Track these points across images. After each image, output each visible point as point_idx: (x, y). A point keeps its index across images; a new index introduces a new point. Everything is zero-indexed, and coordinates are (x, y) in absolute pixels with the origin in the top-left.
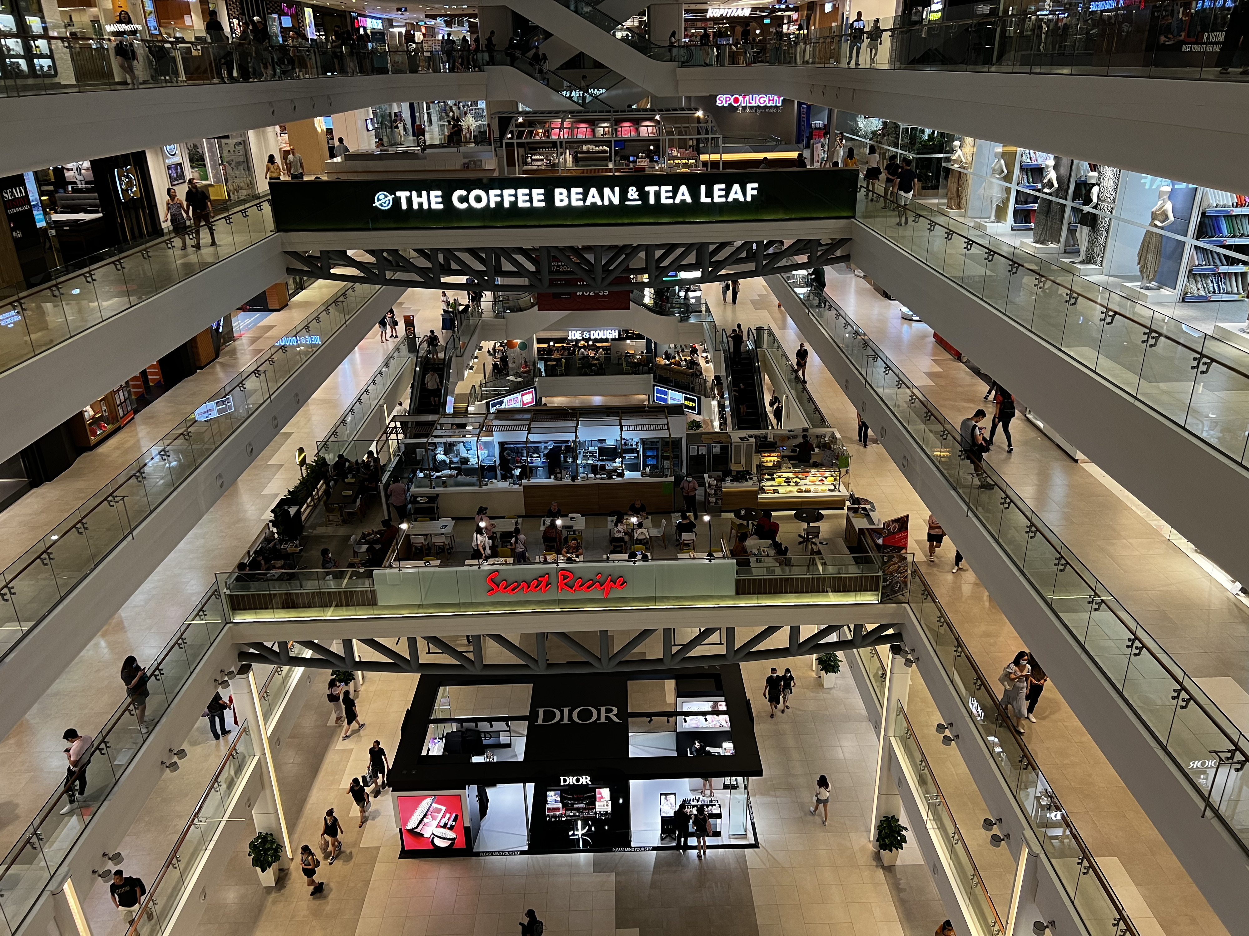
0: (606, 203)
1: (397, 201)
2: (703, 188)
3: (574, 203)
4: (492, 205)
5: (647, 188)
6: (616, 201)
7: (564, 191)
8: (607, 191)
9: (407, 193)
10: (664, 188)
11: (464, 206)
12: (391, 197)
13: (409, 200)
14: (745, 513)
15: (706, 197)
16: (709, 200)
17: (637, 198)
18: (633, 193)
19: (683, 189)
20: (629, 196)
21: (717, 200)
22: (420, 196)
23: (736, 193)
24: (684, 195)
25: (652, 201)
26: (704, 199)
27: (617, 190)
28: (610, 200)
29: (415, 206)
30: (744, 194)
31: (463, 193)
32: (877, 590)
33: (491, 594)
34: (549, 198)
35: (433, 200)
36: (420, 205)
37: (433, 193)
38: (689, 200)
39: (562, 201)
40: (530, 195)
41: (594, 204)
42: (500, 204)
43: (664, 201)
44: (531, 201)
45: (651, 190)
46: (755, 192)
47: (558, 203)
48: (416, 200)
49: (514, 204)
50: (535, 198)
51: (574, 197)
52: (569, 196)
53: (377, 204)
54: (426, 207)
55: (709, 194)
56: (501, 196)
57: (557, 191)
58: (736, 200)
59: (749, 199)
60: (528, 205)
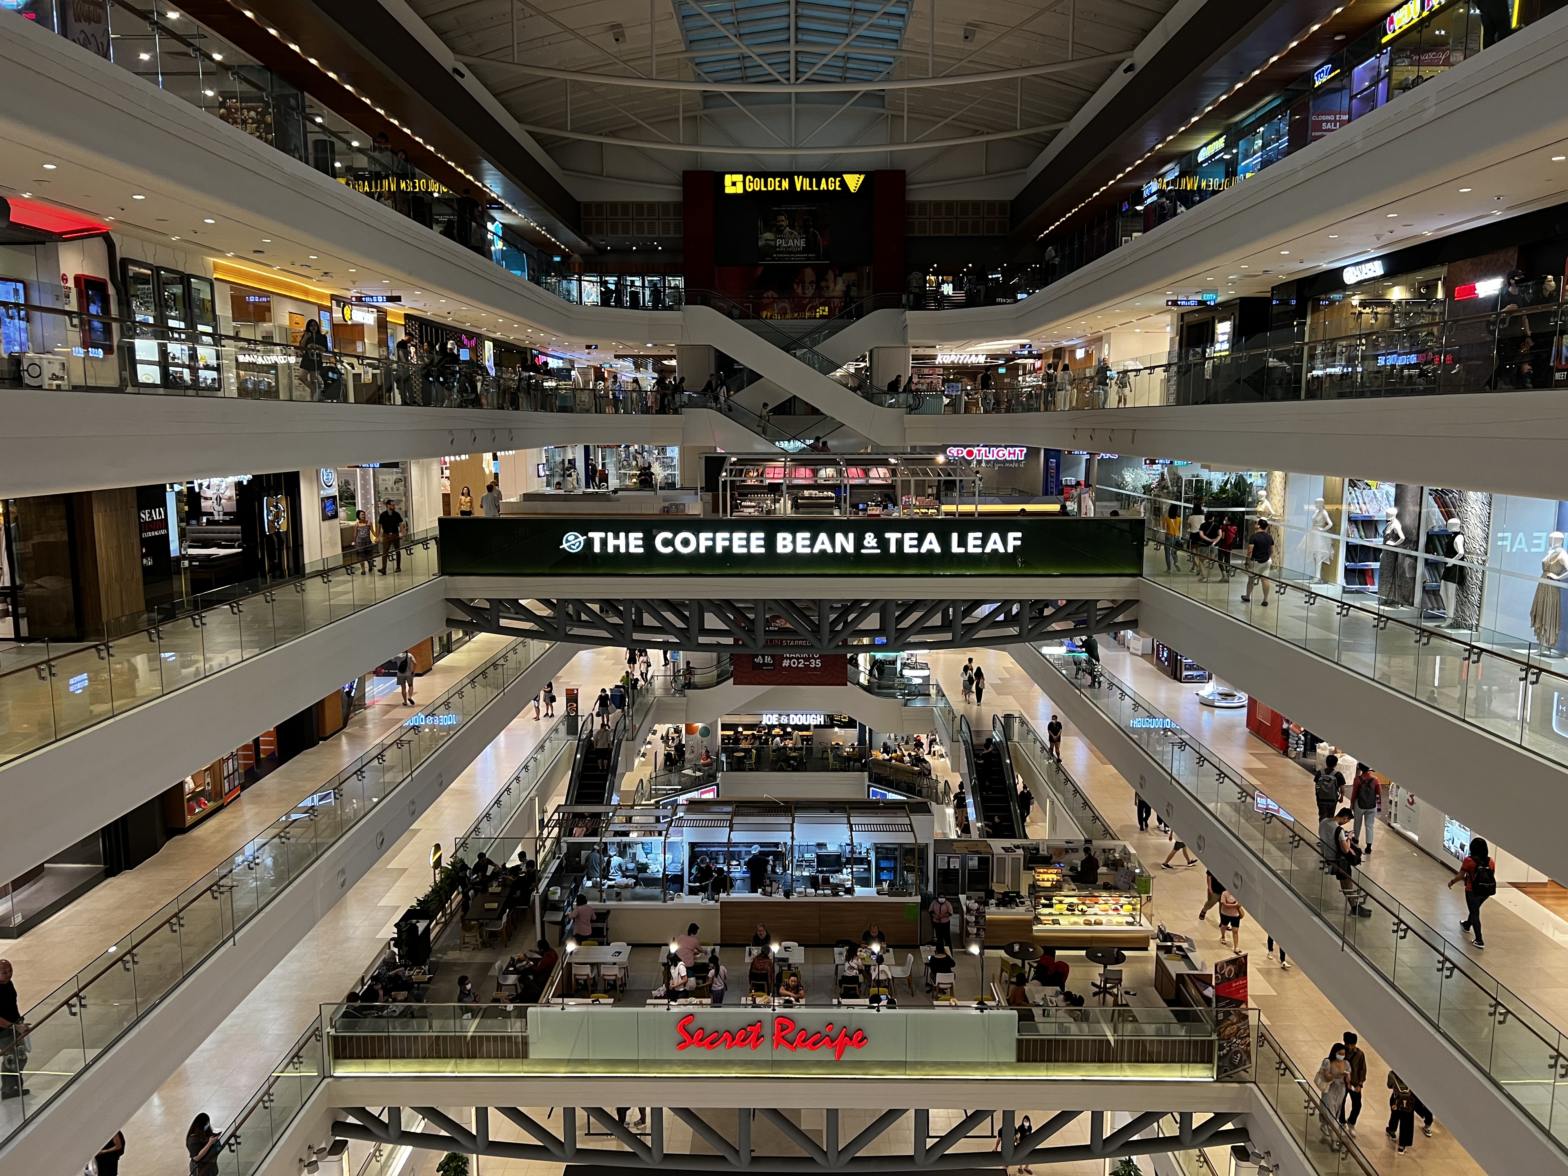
0: (838, 550)
1: (589, 543)
2: (955, 536)
3: (799, 550)
4: (702, 550)
5: (887, 535)
6: (850, 549)
7: (789, 536)
8: (839, 537)
9: (603, 535)
10: (907, 536)
11: (669, 550)
12: (582, 539)
13: (604, 542)
14: (1020, 948)
15: (959, 546)
16: (962, 550)
17: (876, 545)
18: (870, 540)
19: (931, 536)
20: (866, 543)
21: (971, 550)
22: (617, 537)
23: (995, 542)
24: (931, 543)
25: (893, 549)
26: (955, 549)
27: (851, 536)
28: (843, 548)
29: (610, 550)
30: (1005, 543)
31: (669, 535)
32: (1210, 1061)
33: (682, 1048)
34: (770, 543)
35: (632, 543)
36: (617, 548)
37: (632, 536)
38: (938, 550)
39: (785, 546)
40: (748, 539)
41: (823, 552)
42: (711, 549)
43: (907, 550)
44: (748, 546)
45: (892, 537)
46: (1019, 543)
47: (780, 550)
48: (611, 542)
49: (728, 550)
50: (754, 543)
51: (800, 542)
52: (794, 542)
53: (565, 546)
54: (623, 550)
55: (962, 543)
56: (714, 540)
57: (780, 536)
58: (995, 551)
59: (1010, 550)
60: (745, 550)
